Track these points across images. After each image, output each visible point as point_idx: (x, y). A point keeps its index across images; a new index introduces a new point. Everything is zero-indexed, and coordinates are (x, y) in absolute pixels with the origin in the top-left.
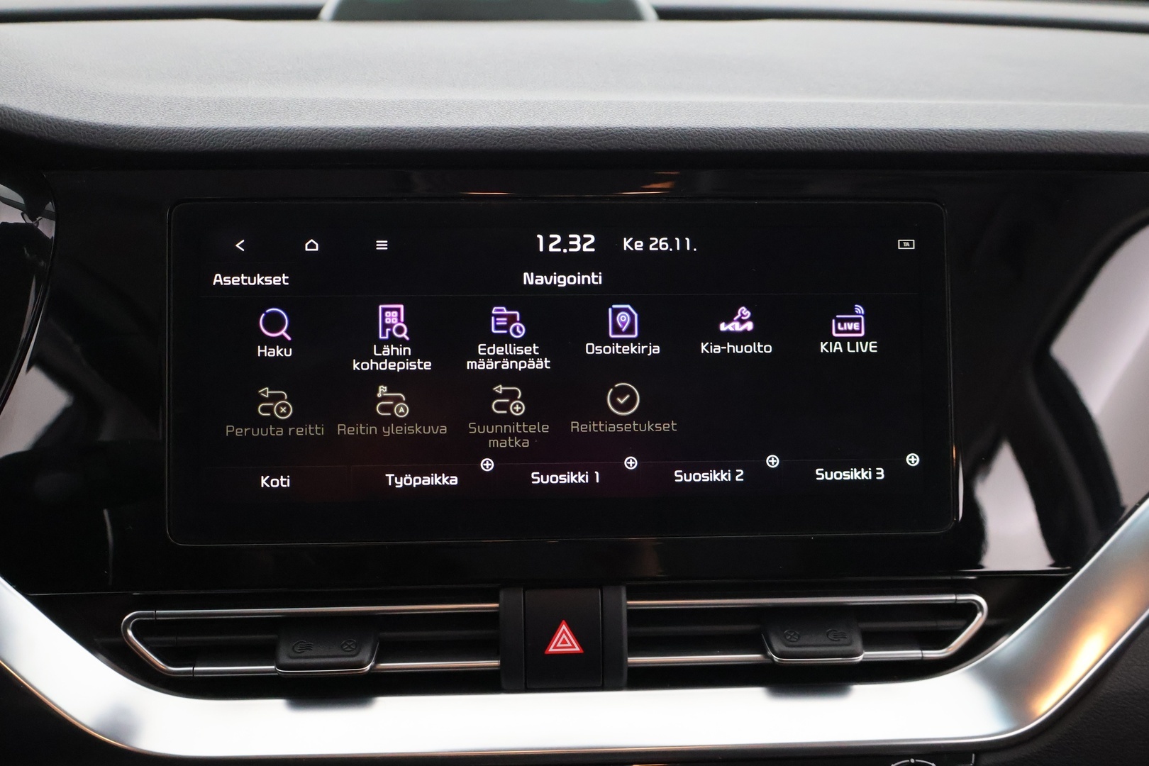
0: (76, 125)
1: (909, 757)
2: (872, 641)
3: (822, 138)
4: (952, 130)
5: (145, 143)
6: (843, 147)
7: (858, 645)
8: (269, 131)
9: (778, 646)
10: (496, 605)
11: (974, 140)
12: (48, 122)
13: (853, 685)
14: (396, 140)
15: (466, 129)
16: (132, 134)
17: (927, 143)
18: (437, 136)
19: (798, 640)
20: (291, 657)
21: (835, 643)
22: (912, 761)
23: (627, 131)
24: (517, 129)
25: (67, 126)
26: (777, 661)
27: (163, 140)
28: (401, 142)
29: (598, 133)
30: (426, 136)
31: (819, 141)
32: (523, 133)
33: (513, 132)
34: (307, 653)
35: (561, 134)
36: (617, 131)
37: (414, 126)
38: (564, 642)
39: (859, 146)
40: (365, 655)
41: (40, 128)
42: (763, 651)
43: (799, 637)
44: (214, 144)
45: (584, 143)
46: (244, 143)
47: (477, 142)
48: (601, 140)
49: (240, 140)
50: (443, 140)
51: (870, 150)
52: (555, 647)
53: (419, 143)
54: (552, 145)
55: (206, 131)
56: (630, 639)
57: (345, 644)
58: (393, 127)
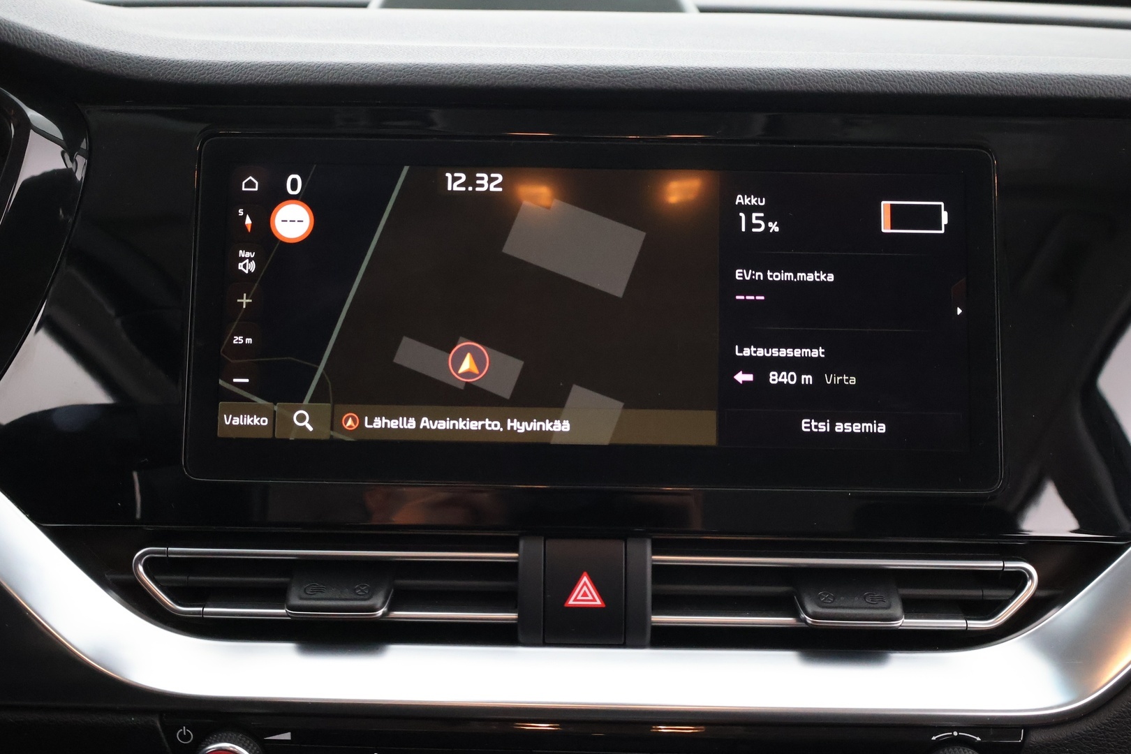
0: (112, 55)
1: (951, 729)
2: (912, 607)
3: (864, 79)
4: (1000, 73)
5: (178, 75)
6: (885, 89)
7: (898, 610)
8: (302, 65)
9: (811, 608)
10: (516, 555)
11: (1022, 83)
12: (85, 50)
13: (892, 653)
14: (427, 76)
15: (498, 67)
16: (167, 66)
17: (974, 86)
18: (469, 72)
19: (832, 602)
20: (301, 599)
21: (872, 606)
22: (955, 734)
23: (662, 70)
24: (550, 67)
25: (102, 56)
26: (810, 622)
27: (196, 72)
28: (433, 77)
29: (632, 71)
30: (457, 72)
31: (861, 83)
32: (556, 71)
33: (545, 69)
34: (319, 595)
35: (595, 72)
36: (651, 70)
37: (446, 62)
38: (585, 594)
39: (902, 88)
40: (377, 600)
41: (76, 55)
42: (795, 614)
43: (834, 599)
44: (247, 77)
45: (618, 81)
46: (276, 76)
47: (510, 79)
48: (635, 79)
49: (272, 74)
50: (474, 76)
51: (914, 92)
52: (575, 600)
53: (450, 79)
54: (585, 83)
55: (239, 65)
56: (655, 597)
57: (358, 588)
58: (425, 64)
